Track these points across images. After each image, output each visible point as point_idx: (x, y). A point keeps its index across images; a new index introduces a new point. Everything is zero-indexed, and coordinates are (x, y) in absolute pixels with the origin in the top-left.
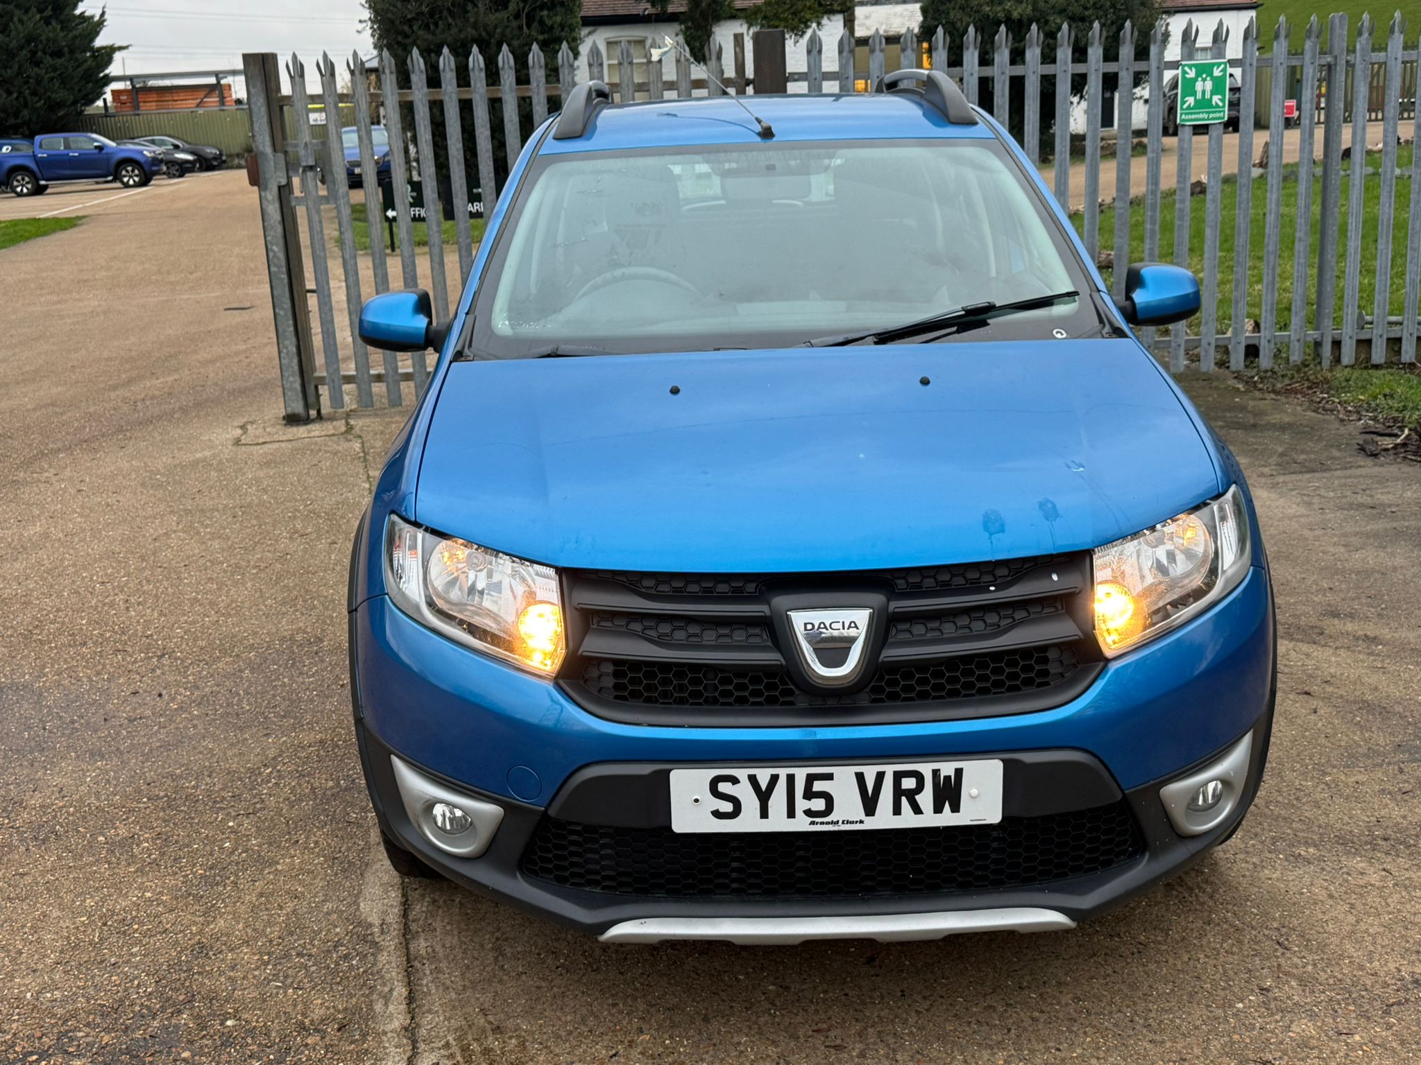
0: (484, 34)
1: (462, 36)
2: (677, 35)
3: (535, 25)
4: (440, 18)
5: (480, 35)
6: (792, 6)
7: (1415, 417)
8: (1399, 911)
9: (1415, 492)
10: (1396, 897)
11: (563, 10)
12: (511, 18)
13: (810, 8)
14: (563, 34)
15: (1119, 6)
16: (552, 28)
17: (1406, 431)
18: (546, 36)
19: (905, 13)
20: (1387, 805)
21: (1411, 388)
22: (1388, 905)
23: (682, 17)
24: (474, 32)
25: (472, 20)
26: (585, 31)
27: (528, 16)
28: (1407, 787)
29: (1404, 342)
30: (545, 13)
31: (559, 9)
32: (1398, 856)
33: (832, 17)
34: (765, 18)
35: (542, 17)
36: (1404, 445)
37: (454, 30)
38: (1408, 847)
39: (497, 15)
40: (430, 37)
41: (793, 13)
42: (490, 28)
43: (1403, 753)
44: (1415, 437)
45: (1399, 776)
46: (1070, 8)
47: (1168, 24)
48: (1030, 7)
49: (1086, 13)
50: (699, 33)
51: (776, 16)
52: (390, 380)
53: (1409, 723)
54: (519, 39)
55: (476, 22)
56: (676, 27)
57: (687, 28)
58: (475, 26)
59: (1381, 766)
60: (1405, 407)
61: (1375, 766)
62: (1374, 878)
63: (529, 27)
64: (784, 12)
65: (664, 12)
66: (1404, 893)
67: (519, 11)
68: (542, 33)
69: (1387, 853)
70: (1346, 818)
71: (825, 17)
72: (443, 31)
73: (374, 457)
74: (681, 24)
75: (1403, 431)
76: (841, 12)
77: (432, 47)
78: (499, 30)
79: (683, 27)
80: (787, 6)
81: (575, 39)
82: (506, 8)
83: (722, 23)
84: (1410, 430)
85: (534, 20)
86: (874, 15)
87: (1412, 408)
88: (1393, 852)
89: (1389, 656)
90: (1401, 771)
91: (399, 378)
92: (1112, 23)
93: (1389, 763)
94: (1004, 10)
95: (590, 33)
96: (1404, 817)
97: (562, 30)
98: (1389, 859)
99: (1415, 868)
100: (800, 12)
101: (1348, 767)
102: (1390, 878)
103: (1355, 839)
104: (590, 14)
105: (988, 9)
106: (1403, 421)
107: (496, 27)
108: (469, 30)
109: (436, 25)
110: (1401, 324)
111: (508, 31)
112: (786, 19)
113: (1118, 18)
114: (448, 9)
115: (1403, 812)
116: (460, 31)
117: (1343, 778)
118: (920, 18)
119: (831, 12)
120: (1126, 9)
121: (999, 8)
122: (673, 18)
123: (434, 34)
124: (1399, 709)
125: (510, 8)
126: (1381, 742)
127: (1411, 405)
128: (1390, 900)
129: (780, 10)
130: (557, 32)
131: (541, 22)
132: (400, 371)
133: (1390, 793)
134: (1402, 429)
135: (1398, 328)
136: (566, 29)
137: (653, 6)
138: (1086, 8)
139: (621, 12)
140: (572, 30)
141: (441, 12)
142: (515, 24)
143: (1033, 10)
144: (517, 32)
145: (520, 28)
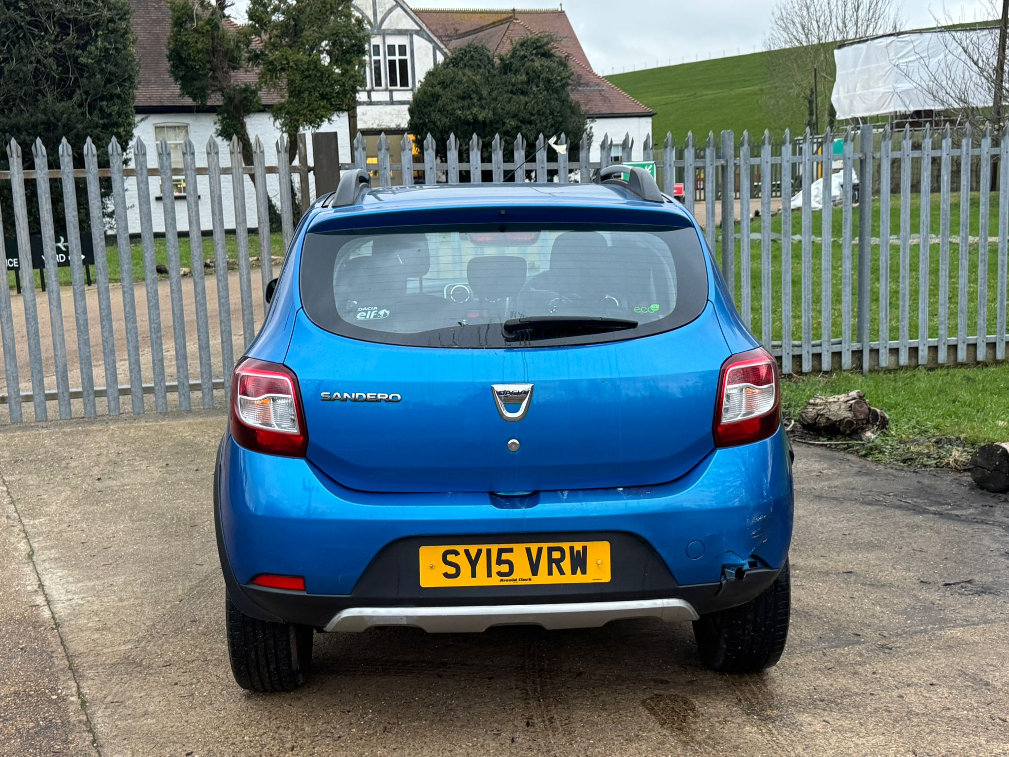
0: (52, 118)
1: (33, 119)
2: (215, 123)
3: (96, 112)
4: (14, 105)
5: (49, 119)
6: (309, 105)
7: (797, 412)
8: (838, 747)
9: (804, 464)
10: (835, 738)
11: (120, 102)
12: (76, 106)
13: (324, 107)
14: (120, 120)
15: (555, 114)
16: (110, 115)
17: (793, 422)
18: (105, 121)
19: (393, 112)
20: (819, 678)
21: (792, 391)
22: (830, 744)
23: (219, 110)
24: (44, 117)
25: (42, 107)
26: (138, 118)
27: (89, 105)
28: (830, 665)
29: (784, 359)
30: (105, 103)
31: (116, 100)
32: (831, 711)
33: (341, 115)
34: (288, 113)
35: (101, 107)
36: (792, 431)
37: (26, 115)
38: (837, 705)
39: (63, 103)
40: (5, 119)
41: (310, 111)
42: (57, 114)
43: (824, 642)
44: (799, 426)
45: (825, 658)
46: (521, 114)
47: (591, 128)
48: (491, 113)
49: (533, 118)
50: (234, 122)
51: (297, 112)
52: (13, 402)
53: (825, 622)
54: (82, 123)
55: (45, 109)
56: (214, 117)
57: (224, 119)
58: (44, 112)
59: (811, 652)
60: (790, 405)
61: (807, 652)
62: (819, 727)
63: (91, 114)
64: (303, 109)
65: (204, 105)
66: (839, 735)
67: (82, 101)
68: (102, 118)
69: (824, 710)
70: (794, 688)
71: (335, 115)
72: (16, 115)
73: (5, 465)
74: (218, 115)
75: (790, 422)
76: (348, 110)
77: (7, 128)
78: (65, 116)
79: (220, 117)
80: (305, 105)
81: (130, 124)
82: (72, 98)
83: (251, 115)
84: (795, 421)
85: (95, 108)
86: (369, 113)
87: (795, 406)
88: (827, 709)
89: (804, 577)
90: (824, 654)
91: (21, 400)
92: (552, 126)
93: (816, 650)
94: (472, 113)
95: (142, 120)
96: (832, 685)
97: (120, 117)
98: (826, 713)
99: (844, 718)
100: (316, 110)
101: (790, 654)
102: (829, 726)
103: (802, 702)
104: (141, 104)
105: (460, 112)
106: (789, 415)
107: (62, 113)
108: (39, 115)
109: (11, 110)
110: (781, 346)
111: (73, 116)
112: (305, 115)
113: (556, 122)
114: (21, 97)
115: (830, 682)
116: (31, 116)
117: (787, 661)
118: (408, 117)
119: (340, 109)
120: (561, 116)
121: (468, 113)
122: (211, 110)
123: (8, 118)
124: (817, 613)
125: (75, 98)
126: (808, 635)
127: (794, 403)
128: (831, 741)
129: (300, 108)
130: (115, 118)
131: (101, 110)
132: (22, 393)
133: (819, 670)
134: (789, 420)
135: (778, 349)
136: (123, 116)
137: (194, 100)
138: (532, 115)
139: (166, 104)
140: (128, 117)
141: (14, 100)
142: (79, 111)
143: (494, 115)
144: (80, 117)
145: (83, 114)
